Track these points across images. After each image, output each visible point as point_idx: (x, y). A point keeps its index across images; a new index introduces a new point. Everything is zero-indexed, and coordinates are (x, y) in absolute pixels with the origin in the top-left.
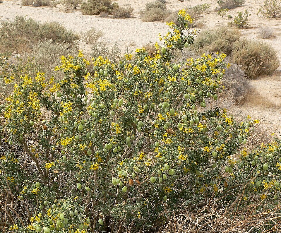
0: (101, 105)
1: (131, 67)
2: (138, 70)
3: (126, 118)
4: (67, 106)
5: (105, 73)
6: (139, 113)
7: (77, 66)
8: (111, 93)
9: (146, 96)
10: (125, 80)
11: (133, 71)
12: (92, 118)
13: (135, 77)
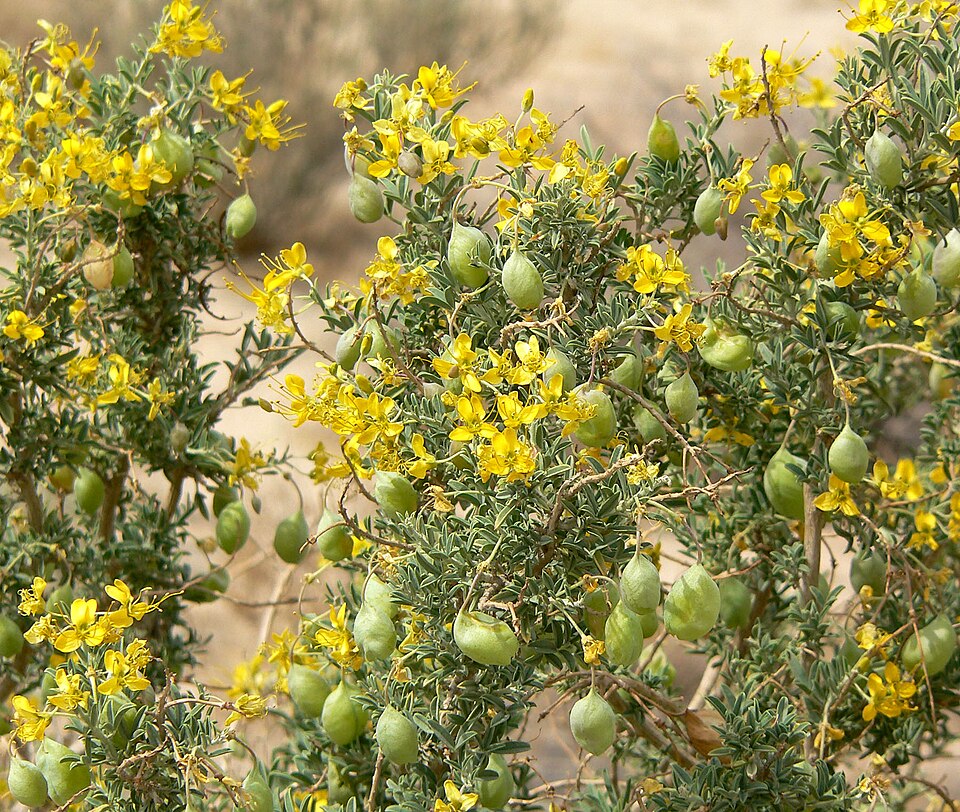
0: (474, 633)
1: (795, 200)
2: (879, 233)
3: (743, 783)
4: (96, 638)
5: (517, 271)
6: (869, 714)
7: (147, 153)
8: (592, 501)
9: (931, 521)
10: (712, 340)
11: (825, 241)
12: (315, 760)
13: (837, 309)
